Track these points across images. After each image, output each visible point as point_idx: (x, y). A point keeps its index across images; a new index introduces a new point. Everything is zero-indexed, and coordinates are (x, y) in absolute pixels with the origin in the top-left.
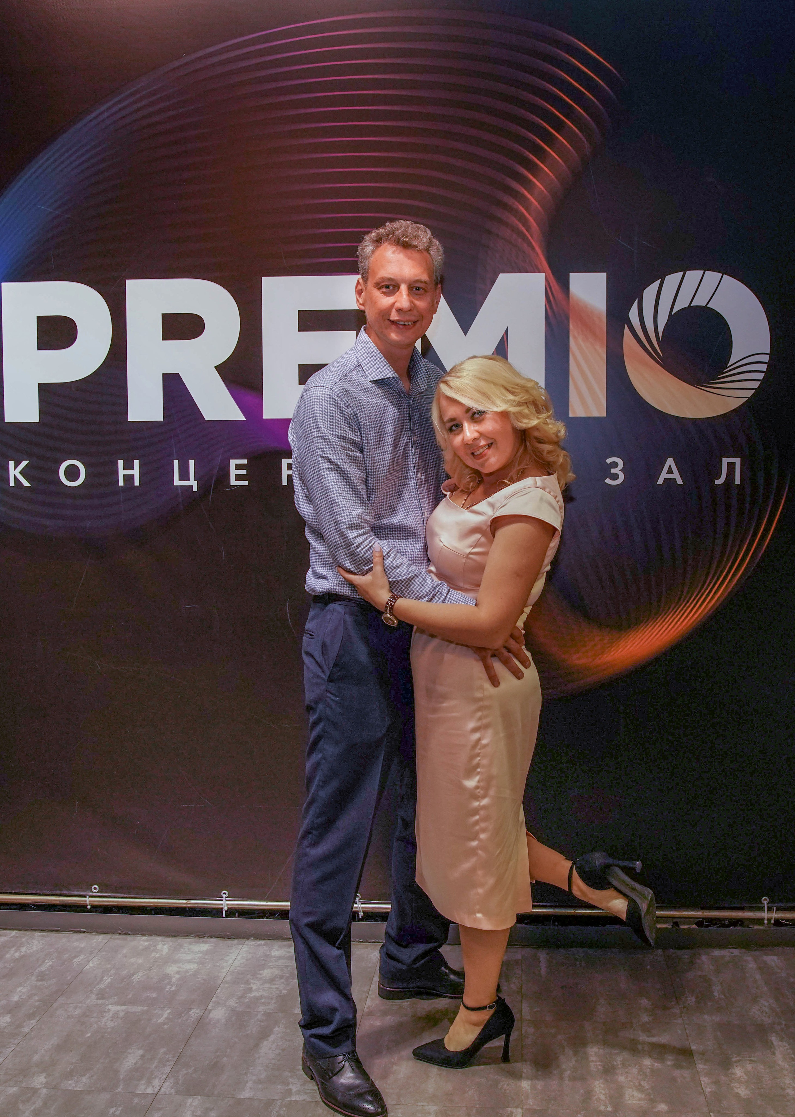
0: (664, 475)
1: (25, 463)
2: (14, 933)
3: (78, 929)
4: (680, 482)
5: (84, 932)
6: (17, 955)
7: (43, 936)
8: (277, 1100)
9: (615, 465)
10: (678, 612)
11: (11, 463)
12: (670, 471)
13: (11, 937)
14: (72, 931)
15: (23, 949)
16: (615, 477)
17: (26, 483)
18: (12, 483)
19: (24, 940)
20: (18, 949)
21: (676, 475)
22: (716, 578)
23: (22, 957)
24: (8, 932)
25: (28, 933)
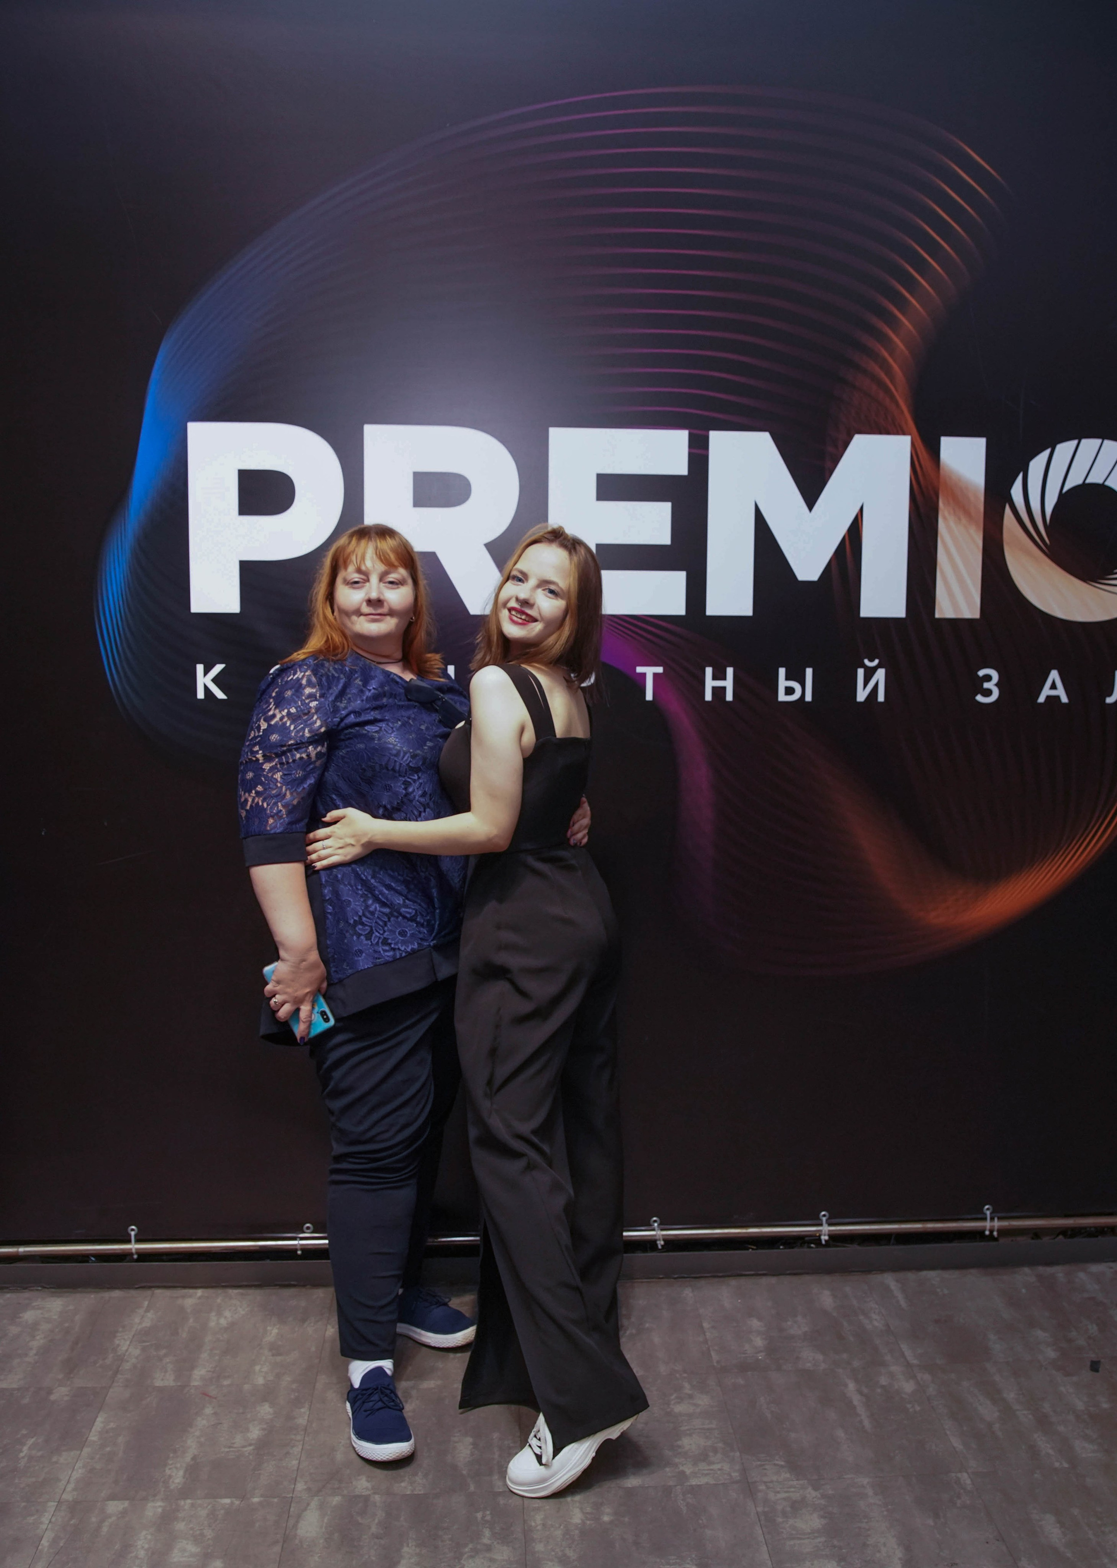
0: (1046, 692)
1: (219, 668)
2: (199, 1292)
3: (286, 1283)
4: (1064, 699)
5: (294, 1286)
6: (223, 1322)
7: (242, 1294)
8: (676, 1486)
9: (988, 678)
10: (1056, 859)
11: (200, 668)
12: (1053, 686)
13: (200, 1298)
14: (276, 1285)
15: (227, 1314)
16: (988, 693)
17: (220, 695)
18: (201, 695)
19: (219, 1301)
20: (219, 1314)
21: (1061, 692)
22: (1103, 816)
23: (232, 1325)
24: (191, 1291)
25: (220, 1291)
